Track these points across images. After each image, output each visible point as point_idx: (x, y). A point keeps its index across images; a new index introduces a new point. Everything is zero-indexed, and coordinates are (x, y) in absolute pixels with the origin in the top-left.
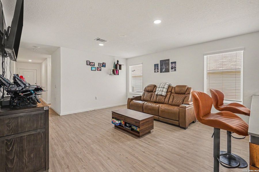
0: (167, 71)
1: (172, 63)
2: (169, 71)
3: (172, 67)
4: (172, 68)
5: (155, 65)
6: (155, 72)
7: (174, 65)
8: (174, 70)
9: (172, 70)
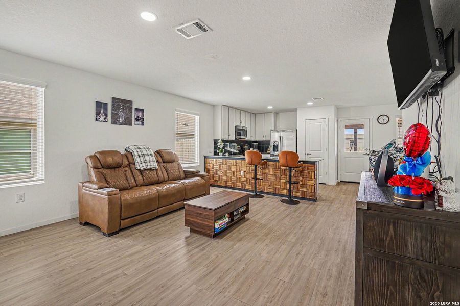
0: (128, 122)
1: (136, 109)
2: (131, 125)
3: (138, 117)
4: (137, 120)
5: (98, 104)
6: (97, 120)
7: (140, 114)
8: (140, 123)
9: (138, 122)
